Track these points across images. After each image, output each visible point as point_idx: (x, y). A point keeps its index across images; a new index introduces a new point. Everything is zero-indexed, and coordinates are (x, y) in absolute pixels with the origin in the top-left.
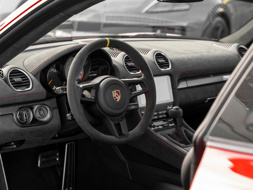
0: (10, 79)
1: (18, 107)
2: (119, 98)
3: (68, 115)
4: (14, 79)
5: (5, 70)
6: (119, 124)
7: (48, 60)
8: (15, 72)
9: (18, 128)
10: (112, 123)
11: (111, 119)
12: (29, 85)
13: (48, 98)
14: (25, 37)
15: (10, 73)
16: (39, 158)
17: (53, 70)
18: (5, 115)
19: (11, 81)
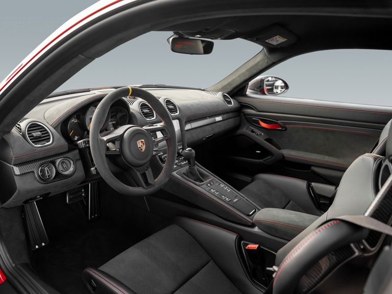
0: (28, 134)
1: (39, 163)
2: (144, 148)
3: (92, 169)
4: (33, 134)
5: (23, 124)
6: (145, 173)
7: (68, 111)
8: (34, 126)
9: (41, 185)
10: (139, 174)
11: (137, 170)
12: (49, 138)
13: (70, 150)
14: (39, 87)
15: (29, 128)
16: (67, 196)
17: (74, 120)
18: (25, 174)
19: (29, 137)
